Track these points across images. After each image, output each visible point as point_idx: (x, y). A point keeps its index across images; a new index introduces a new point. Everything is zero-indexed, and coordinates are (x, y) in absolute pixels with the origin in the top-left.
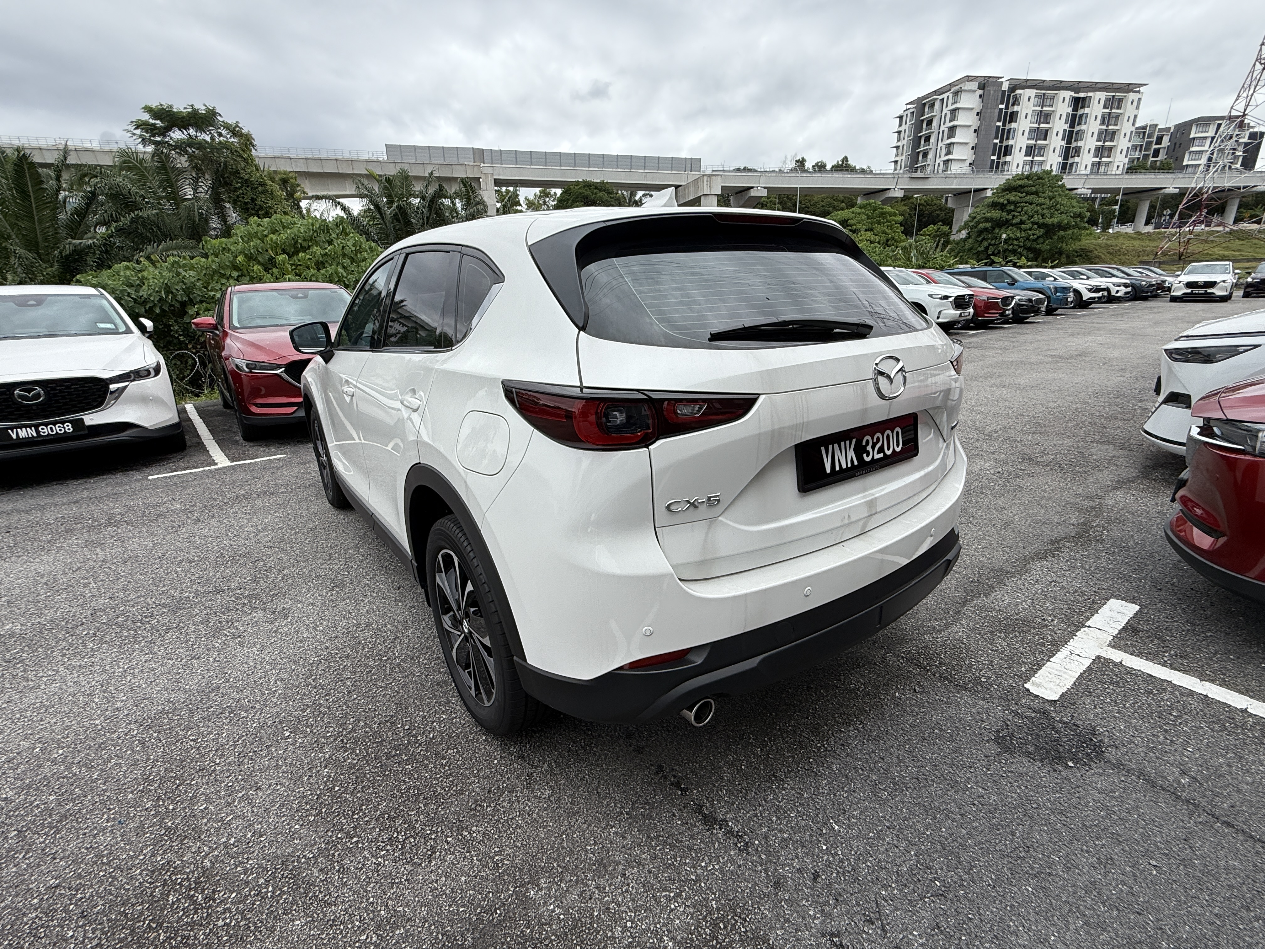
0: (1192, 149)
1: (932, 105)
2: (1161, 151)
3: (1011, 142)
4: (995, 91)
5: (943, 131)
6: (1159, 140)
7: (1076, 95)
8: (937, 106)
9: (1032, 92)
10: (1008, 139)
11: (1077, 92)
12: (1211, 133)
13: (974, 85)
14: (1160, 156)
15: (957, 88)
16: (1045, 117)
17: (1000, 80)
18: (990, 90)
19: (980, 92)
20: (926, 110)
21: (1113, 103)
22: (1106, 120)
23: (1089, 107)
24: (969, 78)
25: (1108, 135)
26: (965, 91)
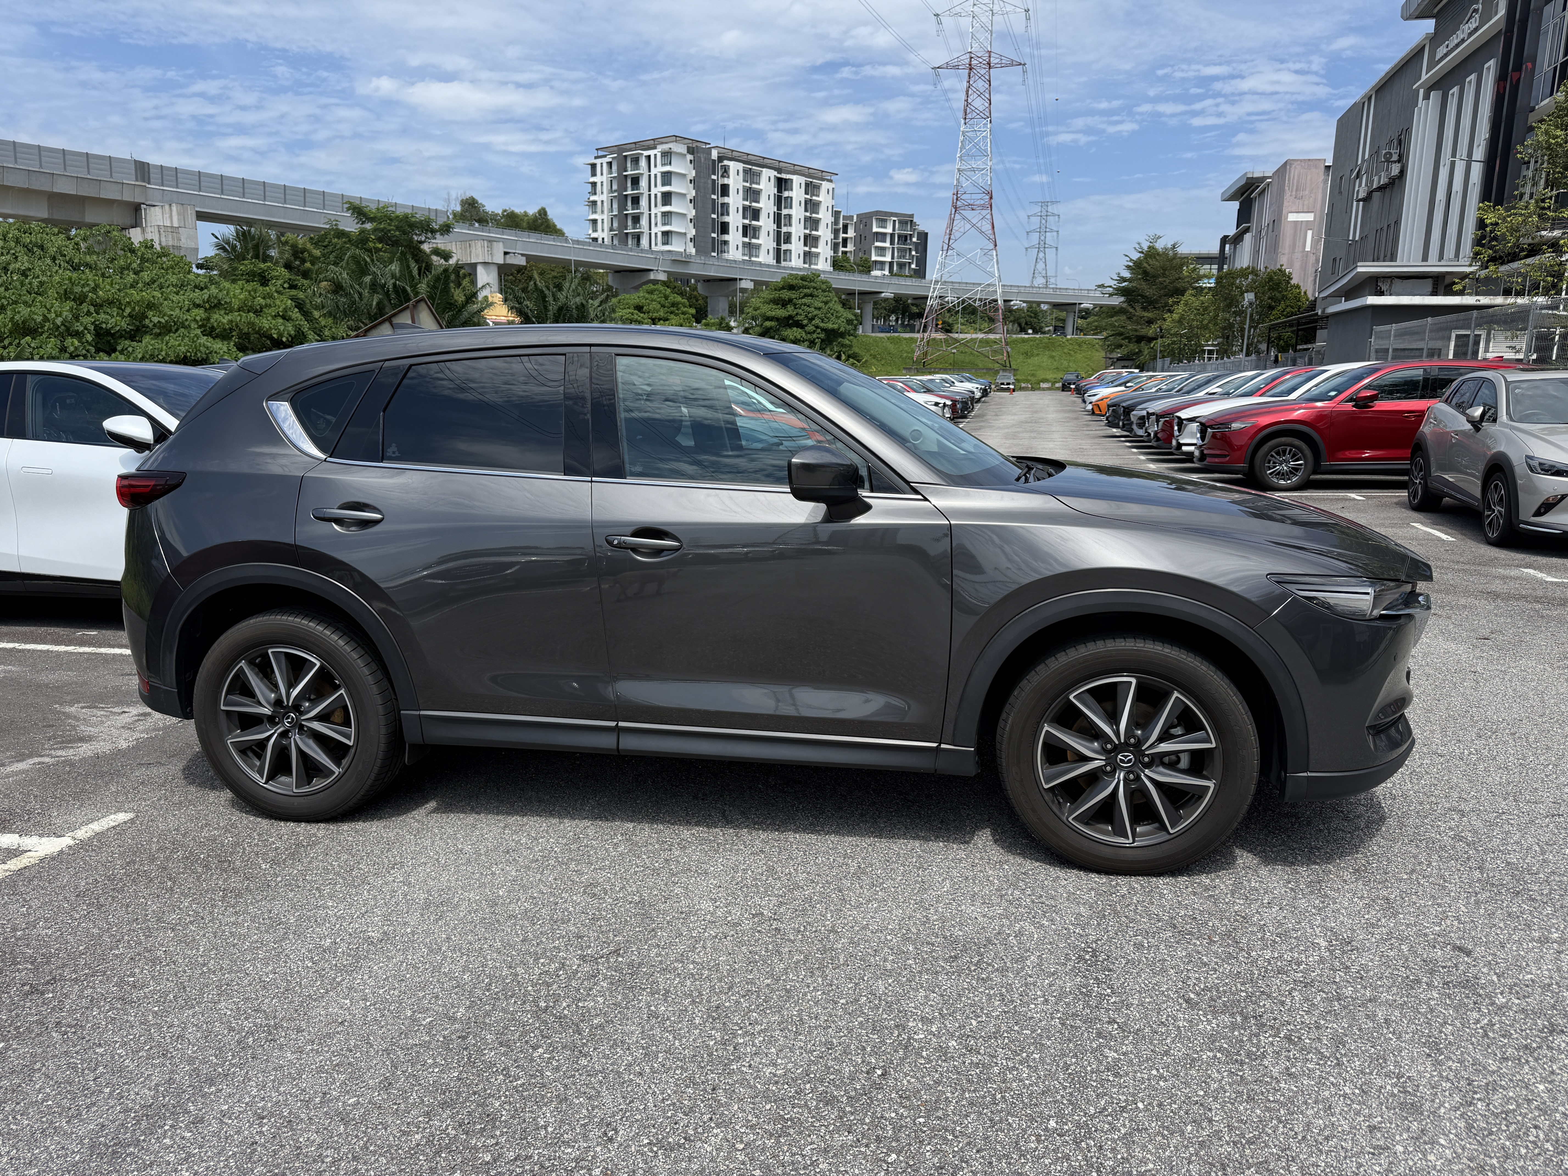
0: (878, 244)
1: (636, 160)
2: (849, 241)
3: (726, 219)
4: (705, 159)
5: (656, 195)
6: (845, 229)
7: (779, 176)
8: (643, 163)
9: (740, 166)
10: (722, 214)
11: (779, 173)
12: (889, 230)
13: (681, 148)
14: (849, 245)
15: (665, 147)
16: (752, 194)
17: (708, 146)
18: (700, 158)
19: (690, 157)
20: (629, 165)
21: (811, 188)
22: (809, 206)
23: (792, 190)
24: (677, 138)
25: (812, 223)
26: (676, 153)
